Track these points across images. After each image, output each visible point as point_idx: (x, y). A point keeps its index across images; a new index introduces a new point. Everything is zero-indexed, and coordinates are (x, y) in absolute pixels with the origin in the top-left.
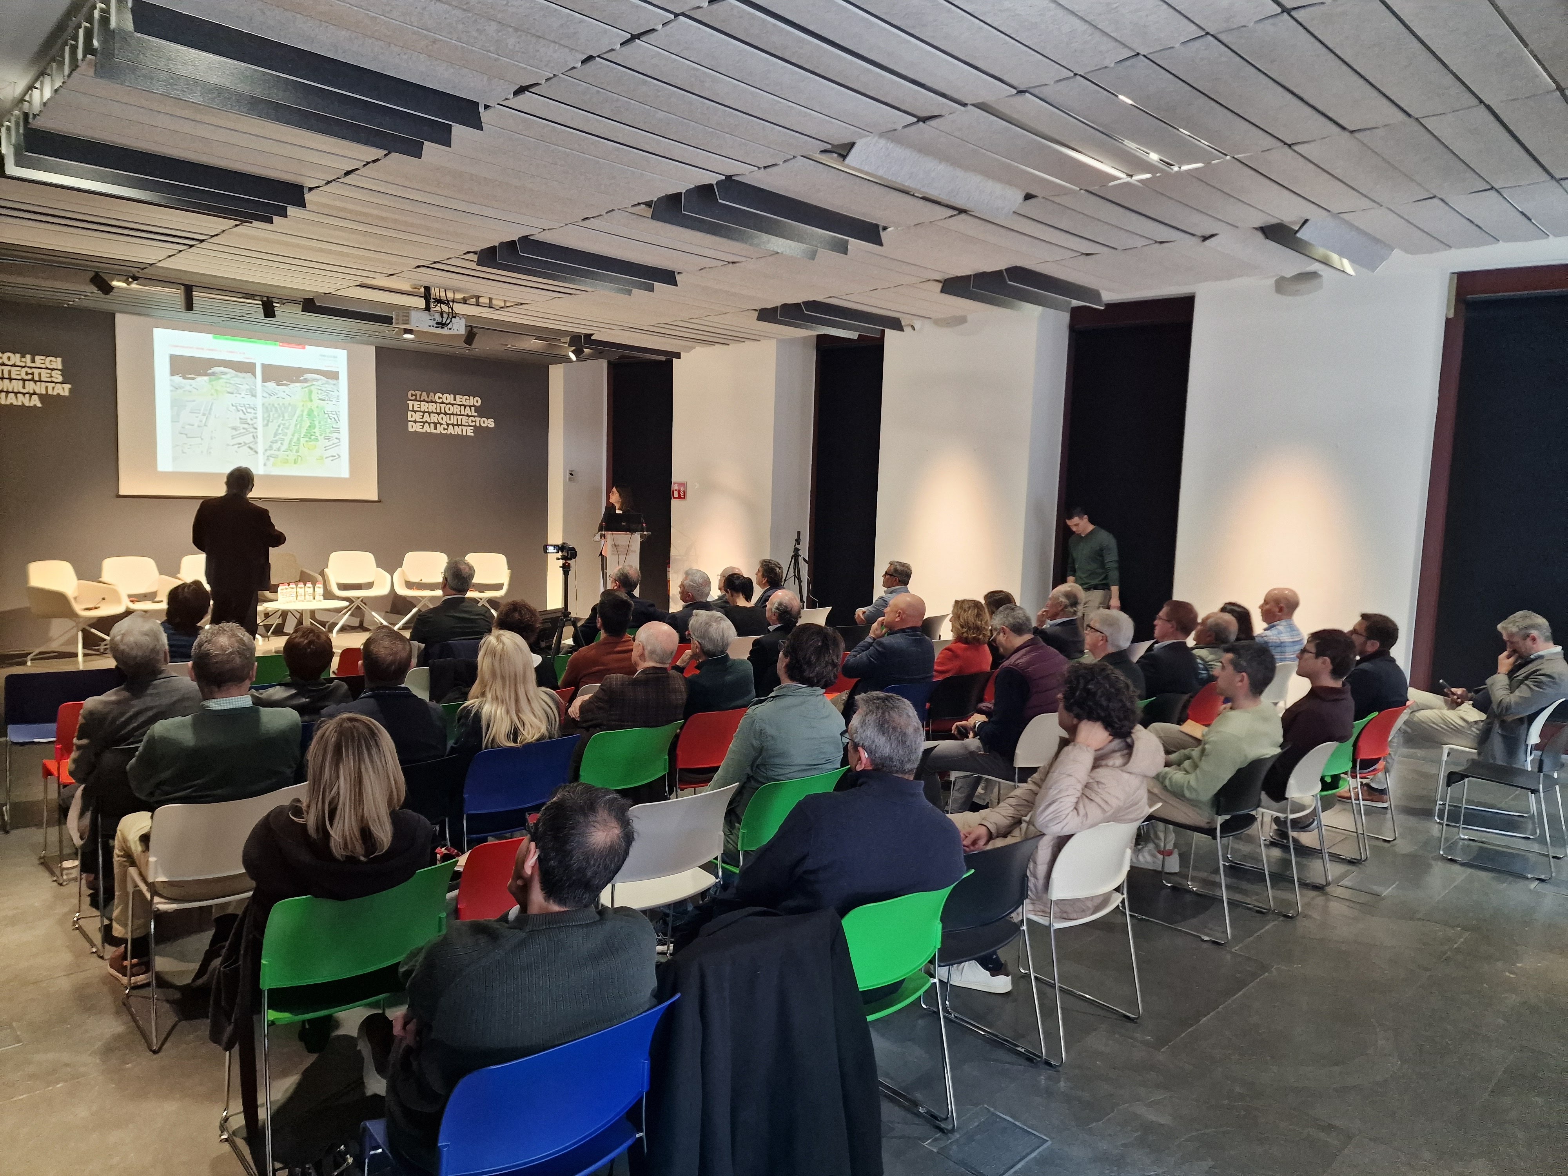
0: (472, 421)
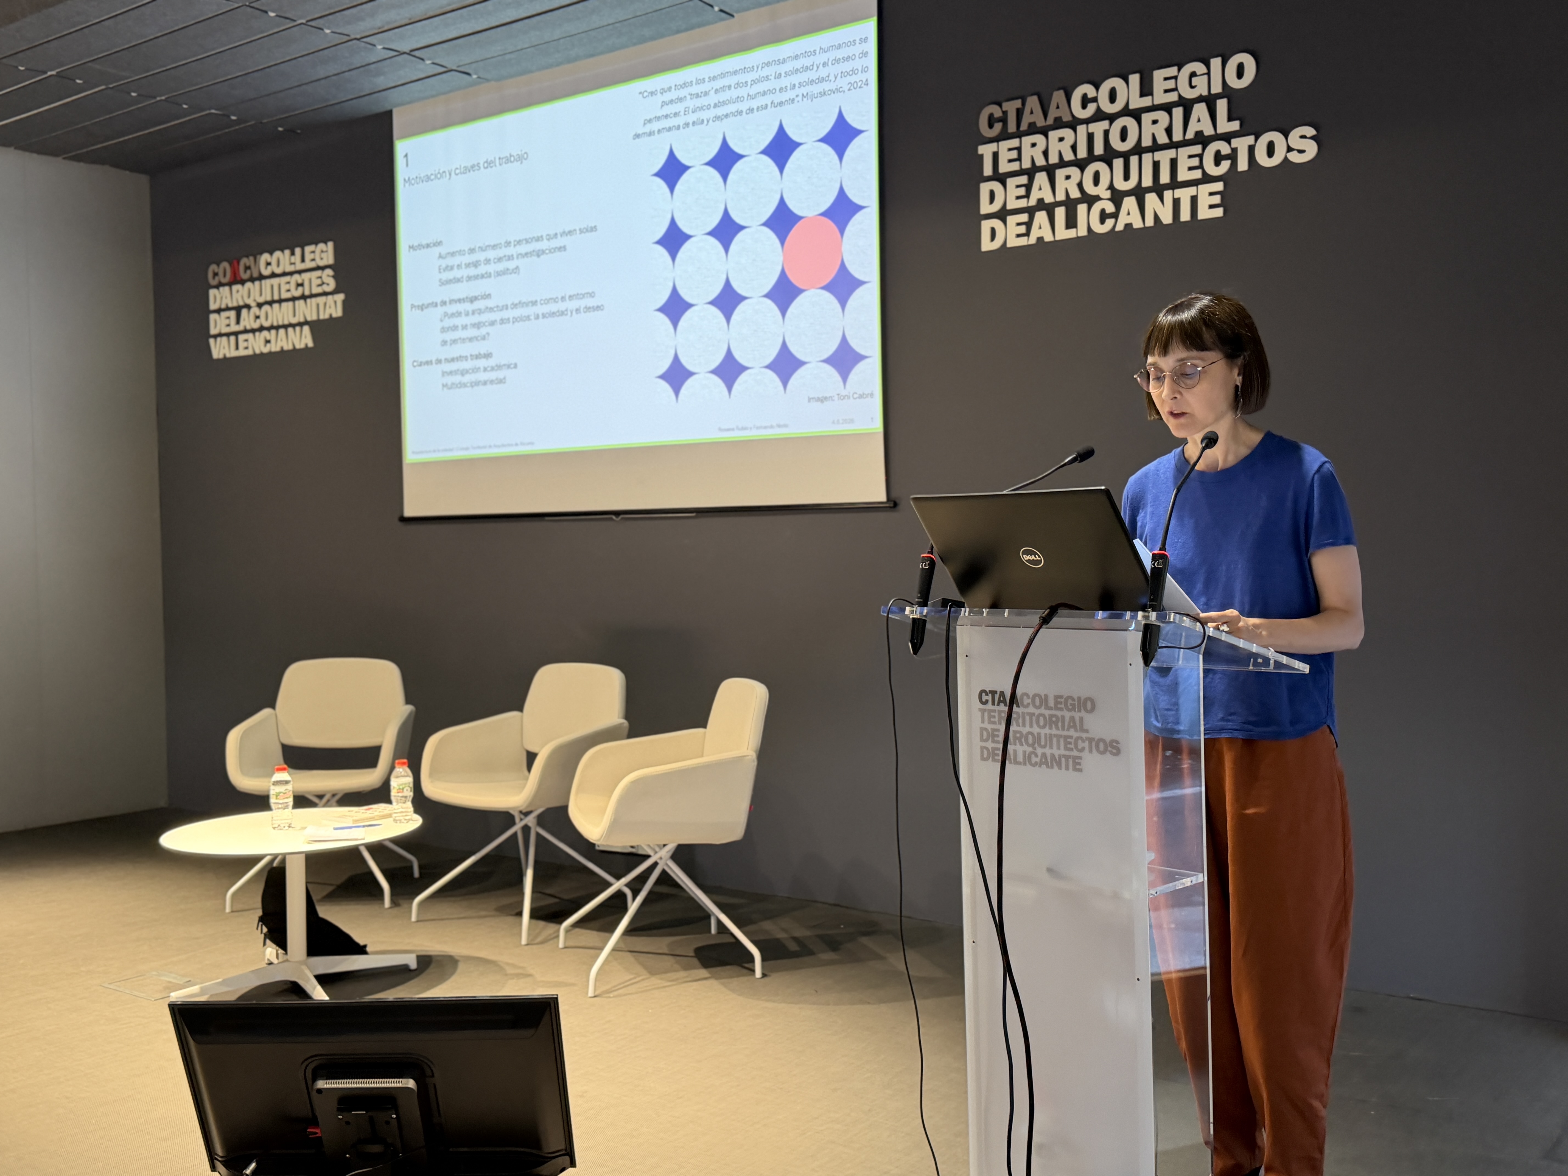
0: (1218, 159)
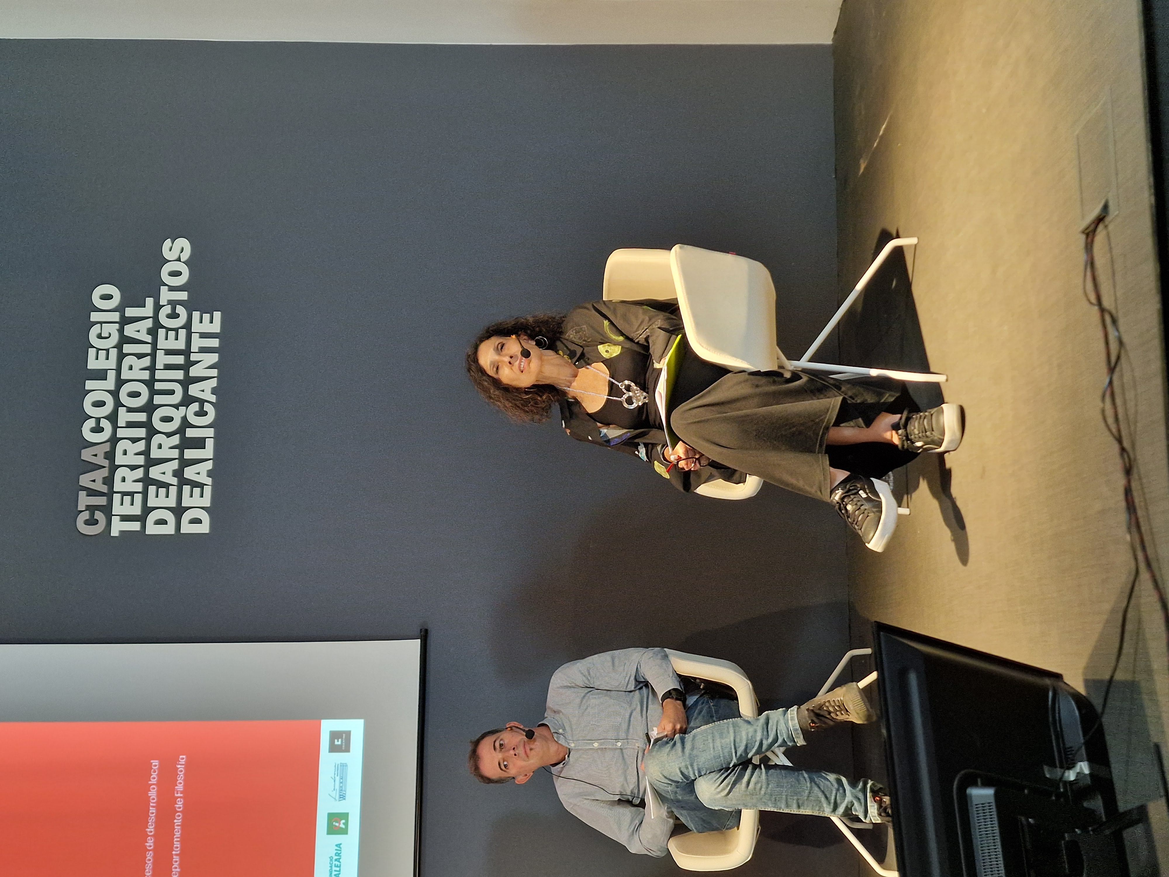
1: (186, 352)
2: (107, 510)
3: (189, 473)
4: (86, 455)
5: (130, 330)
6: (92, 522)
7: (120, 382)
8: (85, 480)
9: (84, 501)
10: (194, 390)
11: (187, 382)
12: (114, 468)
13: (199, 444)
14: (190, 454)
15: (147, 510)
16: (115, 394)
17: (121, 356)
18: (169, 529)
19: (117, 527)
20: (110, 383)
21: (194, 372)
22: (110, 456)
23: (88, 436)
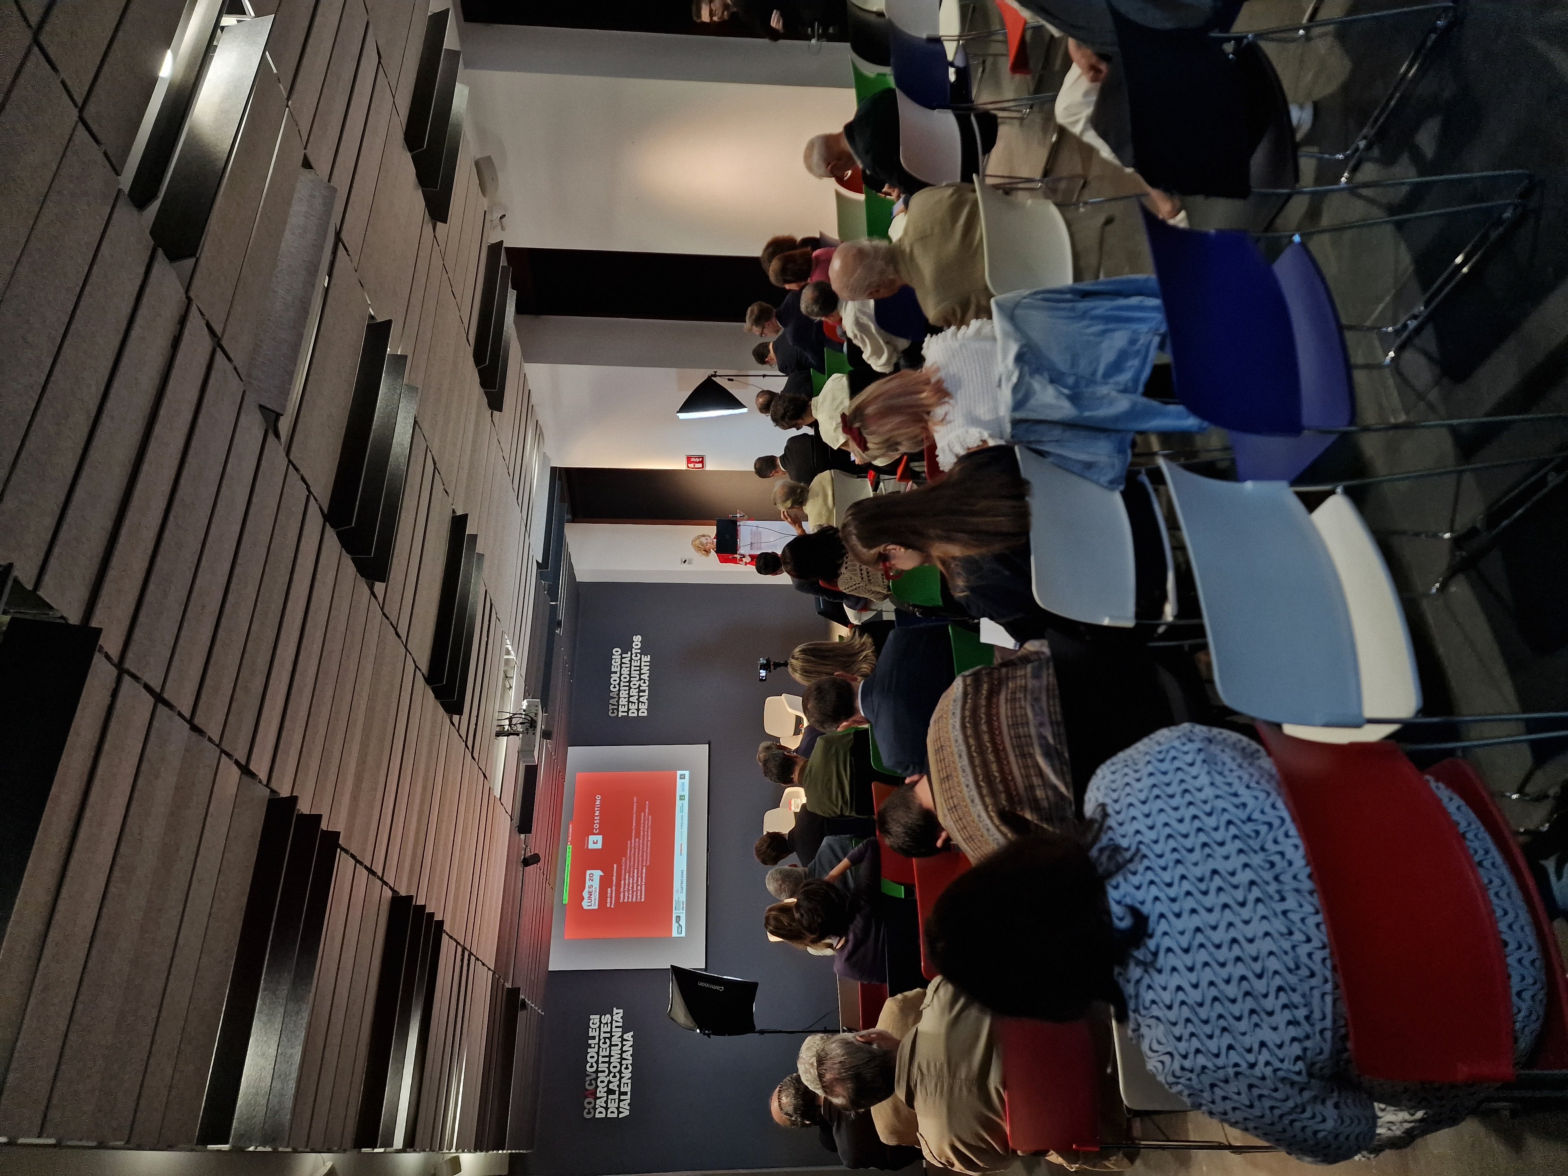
0: (636, 656)
1: (640, 666)
2: (618, 710)
3: (641, 699)
4: (611, 694)
5: (623, 661)
6: (613, 713)
7: (621, 675)
8: (611, 701)
9: (611, 707)
10: (642, 677)
11: (640, 675)
12: (619, 698)
13: (644, 691)
14: (641, 694)
15: (629, 710)
16: (620, 678)
17: (621, 668)
18: (636, 715)
19: (620, 714)
20: (618, 675)
21: (642, 672)
22: (618, 694)
23: (612, 689)
